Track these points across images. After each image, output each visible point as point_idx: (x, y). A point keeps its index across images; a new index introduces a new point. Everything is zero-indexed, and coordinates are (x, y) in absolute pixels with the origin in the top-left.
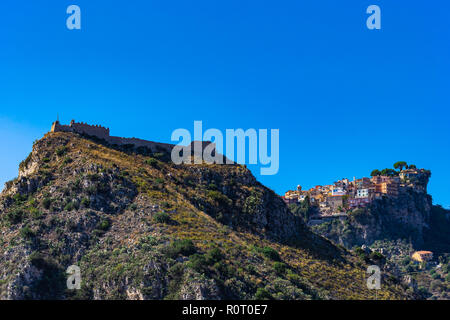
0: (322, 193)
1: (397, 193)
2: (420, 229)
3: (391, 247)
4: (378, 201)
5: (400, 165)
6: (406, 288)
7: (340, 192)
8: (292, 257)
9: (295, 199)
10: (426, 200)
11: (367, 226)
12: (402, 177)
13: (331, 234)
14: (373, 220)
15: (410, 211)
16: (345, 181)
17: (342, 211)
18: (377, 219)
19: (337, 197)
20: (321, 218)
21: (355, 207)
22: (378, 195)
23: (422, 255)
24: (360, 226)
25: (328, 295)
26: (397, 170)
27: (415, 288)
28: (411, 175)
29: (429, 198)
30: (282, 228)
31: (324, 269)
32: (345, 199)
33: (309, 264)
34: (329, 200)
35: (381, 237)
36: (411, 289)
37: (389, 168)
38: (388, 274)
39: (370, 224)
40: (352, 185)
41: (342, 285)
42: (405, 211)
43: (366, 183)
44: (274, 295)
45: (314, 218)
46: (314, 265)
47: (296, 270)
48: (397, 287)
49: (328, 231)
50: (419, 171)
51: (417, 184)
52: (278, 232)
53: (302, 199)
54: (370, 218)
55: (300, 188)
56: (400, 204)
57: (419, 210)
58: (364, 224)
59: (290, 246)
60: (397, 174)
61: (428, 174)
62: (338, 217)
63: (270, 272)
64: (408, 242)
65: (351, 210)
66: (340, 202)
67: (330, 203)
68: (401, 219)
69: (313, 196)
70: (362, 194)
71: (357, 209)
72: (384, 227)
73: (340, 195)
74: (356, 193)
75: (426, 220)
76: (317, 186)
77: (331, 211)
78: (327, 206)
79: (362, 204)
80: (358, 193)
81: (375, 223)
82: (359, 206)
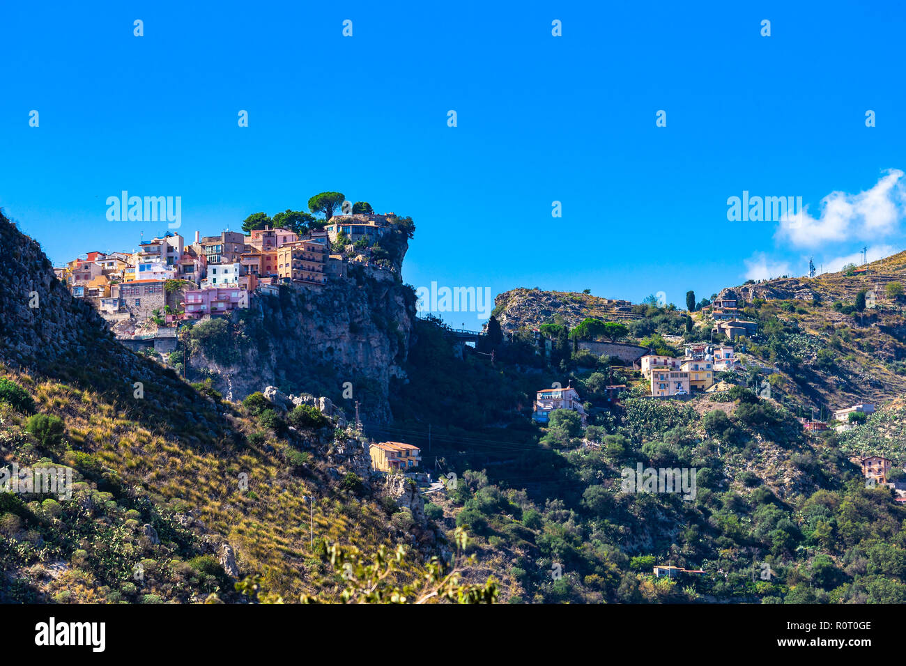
0: (105, 273)
1: (321, 278)
2: (385, 380)
4: (268, 299)
5: (328, 203)
6: (391, 509)
7: (160, 271)
10: (400, 299)
11: (233, 370)
12: (333, 236)
14: (251, 352)
15: (354, 329)
16: (174, 242)
17: (163, 325)
18: (263, 349)
19: (151, 287)
21: (201, 314)
22: (267, 282)
24: (214, 368)
26: (320, 216)
27: (415, 512)
28: (358, 231)
29: (410, 296)
32: (171, 293)
34: (126, 292)
36: (406, 513)
37: (296, 209)
39: (243, 362)
40: (192, 254)
41: (215, 493)
42: (344, 329)
43: (233, 246)
48: (366, 507)
50: (381, 221)
51: (374, 257)
54: (244, 345)
56: (328, 311)
57: (380, 328)
58: (225, 362)
60: (320, 227)
61: (407, 229)
62: (150, 342)
65: (190, 322)
66: (158, 300)
67: (130, 301)
68: (330, 350)
69: (81, 282)
70: (221, 278)
71: (207, 319)
72: (283, 373)
73: (160, 278)
74: (203, 276)
75: (399, 358)
76: (91, 255)
77: (132, 324)
78: (120, 311)
79: (221, 306)
80: (210, 276)
81: (257, 363)
82: (214, 313)
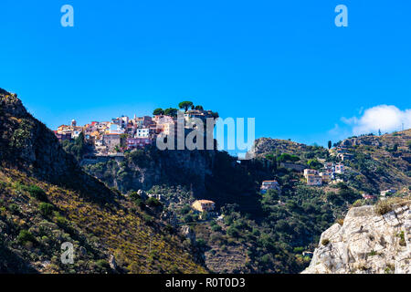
0: (98, 130)
2: (203, 175)
3: (170, 194)
5: (186, 105)
6: (183, 238)
7: (119, 130)
8: (61, 198)
9: (69, 135)
11: (145, 170)
13: (105, 175)
14: (152, 163)
16: (125, 119)
17: (118, 151)
18: (156, 162)
19: (115, 136)
20: (95, 157)
21: (133, 147)
23: (203, 205)
24: (137, 169)
25: (98, 242)
26: (183, 110)
27: (192, 240)
30: (52, 165)
31: (95, 213)
32: (123, 139)
33: (79, 206)
34: (106, 138)
35: (159, 183)
36: (189, 240)
37: (173, 108)
38: (165, 223)
39: (149, 167)
40: (132, 124)
41: (114, 232)
43: (148, 122)
44: (38, 239)
45: (88, 157)
46: (84, 209)
47: (64, 213)
48: (173, 238)
49: (103, 172)
50: (206, 113)
52: (47, 170)
53: (75, 135)
54: (150, 160)
55: (74, 123)
58: (141, 167)
59: (59, 186)
61: (216, 117)
62: (113, 158)
63: (35, 213)
64: (188, 189)
65: (129, 151)
66: (118, 141)
67: (106, 141)
68: (183, 163)
69: (89, 133)
70: (142, 134)
71: (136, 150)
72: (164, 172)
73: (119, 133)
74: (135, 133)
76: (93, 123)
77: (107, 150)
78: (103, 145)
79: (141, 145)
80: (138, 133)
81: (154, 167)
82: (138, 147)
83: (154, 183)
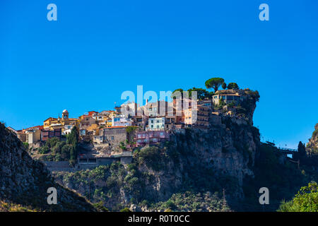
0: (97, 122)
1: (207, 124)
2: (241, 177)
3: (195, 204)
4: (179, 136)
5: (214, 83)
7: (125, 121)
9: (58, 131)
10: (250, 134)
11: (161, 173)
12: (216, 101)
13: (108, 183)
14: (170, 164)
15: (224, 151)
17: (125, 150)
18: (177, 162)
19: (119, 130)
20: (94, 160)
21: (144, 144)
22: (179, 127)
24: (151, 172)
26: (211, 90)
28: (229, 98)
29: (256, 132)
30: (13, 178)
32: (130, 132)
34: (106, 132)
35: (181, 189)
39: (166, 169)
42: (219, 150)
45: (85, 160)
49: (105, 179)
50: (242, 92)
51: (237, 112)
52: (8, 185)
53: (67, 131)
54: (166, 160)
55: (66, 114)
56: (210, 141)
57: (238, 150)
58: (157, 169)
60: (210, 96)
61: (255, 97)
62: (119, 159)
64: (220, 197)
65: (139, 148)
66: (123, 137)
67: (108, 137)
68: (212, 162)
69: (85, 127)
70: (155, 125)
71: (147, 147)
72: (186, 174)
73: (123, 125)
74: (147, 124)
75: (249, 164)
76: (90, 113)
77: (110, 149)
78: (104, 142)
79: (155, 140)
80: (150, 124)
81: (173, 169)
82: (151, 143)
83: (174, 191)
